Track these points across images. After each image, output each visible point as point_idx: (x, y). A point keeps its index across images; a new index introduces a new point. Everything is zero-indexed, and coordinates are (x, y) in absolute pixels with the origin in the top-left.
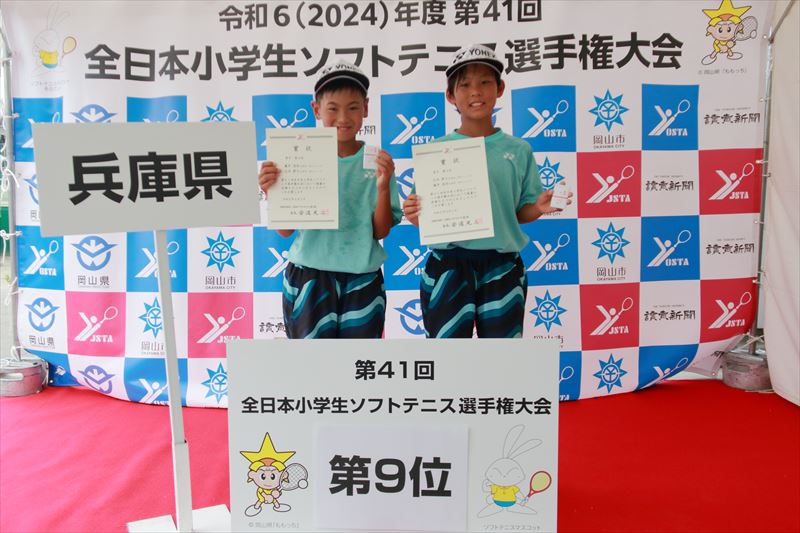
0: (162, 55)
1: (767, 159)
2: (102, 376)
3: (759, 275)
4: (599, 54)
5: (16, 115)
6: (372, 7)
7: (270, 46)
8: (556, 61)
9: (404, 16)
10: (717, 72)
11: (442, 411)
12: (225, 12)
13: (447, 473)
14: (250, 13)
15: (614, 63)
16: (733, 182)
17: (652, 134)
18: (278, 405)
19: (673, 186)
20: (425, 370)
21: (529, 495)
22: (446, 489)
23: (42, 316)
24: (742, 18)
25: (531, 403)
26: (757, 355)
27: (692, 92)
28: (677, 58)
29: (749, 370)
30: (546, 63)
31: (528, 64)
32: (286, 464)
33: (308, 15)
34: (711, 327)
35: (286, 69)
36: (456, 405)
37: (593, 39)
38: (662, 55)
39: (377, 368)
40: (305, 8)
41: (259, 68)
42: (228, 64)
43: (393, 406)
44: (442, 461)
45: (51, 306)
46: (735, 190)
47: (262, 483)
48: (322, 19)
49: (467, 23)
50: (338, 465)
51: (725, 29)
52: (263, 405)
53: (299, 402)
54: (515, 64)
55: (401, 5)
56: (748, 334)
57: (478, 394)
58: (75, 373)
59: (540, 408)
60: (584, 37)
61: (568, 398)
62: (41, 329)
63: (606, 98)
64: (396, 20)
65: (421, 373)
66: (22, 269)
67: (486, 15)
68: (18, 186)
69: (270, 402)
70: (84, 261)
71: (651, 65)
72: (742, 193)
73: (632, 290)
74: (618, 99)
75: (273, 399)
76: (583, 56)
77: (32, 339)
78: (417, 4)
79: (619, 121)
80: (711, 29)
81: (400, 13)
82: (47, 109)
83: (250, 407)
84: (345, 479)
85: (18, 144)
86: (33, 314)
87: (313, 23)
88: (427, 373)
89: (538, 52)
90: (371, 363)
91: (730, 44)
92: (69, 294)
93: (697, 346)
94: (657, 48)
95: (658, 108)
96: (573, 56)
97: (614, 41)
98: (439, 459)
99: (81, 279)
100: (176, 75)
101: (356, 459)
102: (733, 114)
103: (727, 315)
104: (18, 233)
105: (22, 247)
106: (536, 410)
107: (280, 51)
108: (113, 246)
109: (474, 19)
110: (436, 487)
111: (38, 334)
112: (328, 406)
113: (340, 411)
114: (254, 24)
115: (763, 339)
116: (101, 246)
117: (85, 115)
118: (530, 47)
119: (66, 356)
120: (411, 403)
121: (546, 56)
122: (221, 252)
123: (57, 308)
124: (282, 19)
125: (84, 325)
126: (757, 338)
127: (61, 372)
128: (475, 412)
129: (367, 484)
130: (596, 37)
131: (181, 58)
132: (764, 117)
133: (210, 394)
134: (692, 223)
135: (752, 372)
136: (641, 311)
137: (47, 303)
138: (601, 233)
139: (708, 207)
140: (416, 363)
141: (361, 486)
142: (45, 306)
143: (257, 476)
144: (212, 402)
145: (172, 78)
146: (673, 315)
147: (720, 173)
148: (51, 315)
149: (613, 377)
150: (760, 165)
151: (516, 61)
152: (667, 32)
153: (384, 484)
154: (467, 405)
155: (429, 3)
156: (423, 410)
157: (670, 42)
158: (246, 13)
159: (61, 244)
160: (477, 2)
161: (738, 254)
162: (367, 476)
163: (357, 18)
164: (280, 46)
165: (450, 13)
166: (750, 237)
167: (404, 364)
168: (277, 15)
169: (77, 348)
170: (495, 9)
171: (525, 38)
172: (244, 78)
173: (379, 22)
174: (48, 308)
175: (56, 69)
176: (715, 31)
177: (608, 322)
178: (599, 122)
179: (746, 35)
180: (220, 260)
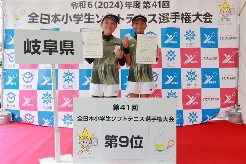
0: (52, 16)
1: (239, 51)
2: (31, 117)
3: (238, 87)
4: (187, 18)
6: (118, 3)
7: (86, 14)
8: (174, 20)
9: (128, 6)
10: (223, 24)
11: (140, 121)
12: (72, 4)
13: (142, 141)
14: (80, 4)
15: (192, 21)
16: (229, 58)
17: (204, 42)
18: (89, 118)
19: (210, 59)
20: (135, 108)
21: (168, 148)
22: (141, 146)
23: (11, 98)
24: (230, 8)
25: (168, 118)
26: (238, 112)
27: (216, 30)
28: (211, 20)
29: (236, 117)
30: (171, 21)
31: (166, 21)
32: (91, 138)
33: (98, 5)
34: (224, 103)
35: (91, 20)
36: (144, 119)
37: (185, 14)
38: (206, 19)
39: (120, 107)
40: (97, 3)
41: (82, 20)
42: (73, 19)
43: (125, 119)
44: (140, 137)
45: (14, 94)
46: (230, 60)
47: (83, 144)
48: (102, 6)
49: (147, 8)
50: (107, 138)
51: (225, 11)
52: (84, 119)
53: (95, 117)
54: (162, 21)
55: (127, 2)
56: (235, 106)
57: (151, 115)
58: (21, 117)
59: (170, 120)
60: (182, 13)
61: (180, 125)
62: (11, 102)
64: (125, 7)
65: (134, 108)
66: (5, 83)
67: (153, 6)
68: (5, 56)
69: (86, 118)
70: (25, 80)
71: (203, 22)
72: (232, 61)
73: (199, 91)
74: (193, 32)
76: (182, 19)
77: (8, 106)
78: (132, 2)
79: (193, 38)
80: (221, 12)
81: (126, 5)
83: (80, 119)
84: (110, 142)
86: (8, 97)
87: (99, 7)
89: (169, 17)
90: (118, 105)
91: (227, 16)
92: (20, 91)
93: (220, 109)
94: (205, 17)
95: (205, 35)
96: (179, 19)
97: (192, 14)
99: (24, 86)
101: (113, 136)
102: (228, 37)
104: (5, 72)
105: (5, 76)
107: (89, 15)
109: (149, 7)
110: (138, 145)
111: (9, 104)
112: (104, 119)
113: (108, 121)
114: (81, 7)
115: (240, 107)
116: (30, 75)
118: (166, 15)
119: (19, 111)
120: (130, 118)
121: (171, 18)
123: (16, 95)
124: (90, 6)
125: (25, 101)
126: (238, 107)
127: (16, 117)
128: (150, 121)
129: (116, 144)
130: (186, 13)
132: (237, 38)
133: (65, 123)
134: (217, 70)
135: (237, 117)
136: (202, 98)
137: (13, 94)
138: (188, 73)
139: (222, 65)
140: (132, 105)
143: (82, 142)
145: (55, 23)
146: (212, 99)
147: (225, 55)
148: (14, 98)
149: (194, 118)
150: (237, 53)
151: (162, 20)
152: (207, 12)
153: (122, 144)
154: (148, 119)
155: (135, 2)
156: (134, 120)
157: (208, 15)
158: (79, 4)
159: (18, 75)
160: (150, 2)
161: (231, 80)
162: (116, 142)
163: (113, 6)
164: (89, 14)
165: (142, 5)
166: (235, 75)
167: (128, 105)
168: (88, 4)
169: (23, 108)
170: (156, 4)
171: (165, 13)
172: (78, 23)
173: (120, 7)
174: (13, 95)
175: (19, 20)
176: (222, 12)
177: (191, 101)
178: (187, 39)
179: (231, 13)
180: (68, 80)
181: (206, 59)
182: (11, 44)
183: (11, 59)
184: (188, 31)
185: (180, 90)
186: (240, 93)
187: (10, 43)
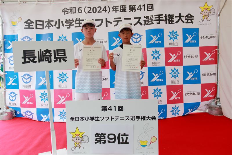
0: (46, 22)
1: (219, 49)
2: (30, 113)
3: (217, 82)
4: (170, 19)
5: (5, 40)
6: (105, 7)
7: (77, 19)
8: (158, 22)
9: (115, 10)
10: (204, 24)
11: (126, 120)
12: (64, 10)
13: (127, 137)
14: (71, 10)
15: (174, 22)
16: (209, 55)
17: (186, 42)
18: (80, 119)
19: (192, 57)
20: (121, 108)
21: (151, 143)
22: (127, 142)
23: (13, 97)
24: (210, 9)
25: (150, 117)
26: (218, 105)
27: (197, 30)
28: (192, 20)
30: (155, 22)
31: (150, 23)
32: (83, 136)
33: (87, 10)
34: (204, 97)
36: (129, 118)
37: (168, 16)
38: (188, 20)
39: (107, 108)
40: (86, 8)
41: (73, 25)
42: (65, 24)
43: (112, 119)
46: (210, 58)
47: (76, 141)
48: (91, 11)
49: (132, 12)
50: (97, 136)
51: (206, 12)
52: (76, 119)
53: (86, 118)
54: (146, 23)
56: (215, 99)
57: (136, 115)
58: (22, 113)
59: (153, 119)
60: (166, 15)
61: (163, 118)
62: (12, 100)
63: (172, 32)
64: (112, 11)
66: (7, 84)
67: (138, 9)
68: (6, 60)
69: (78, 118)
70: (24, 81)
71: (185, 23)
72: (212, 59)
73: (181, 87)
74: (176, 32)
75: (79, 117)
76: (166, 20)
77: (10, 103)
78: (118, 6)
79: (176, 38)
80: (202, 12)
81: (113, 9)
82: (14, 38)
83: (72, 120)
84: (99, 139)
86: (10, 96)
87: (89, 12)
88: (121, 109)
89: (153, 19)
90: (106, 107)
91: (207, 16)
92: (20, 90)
93: (200, 102)
94: (187, 18)
95: (187, 35)
96: (163, 20)
97: (174, 16)
98: (125, 133)
99: (23, 86)
100: (50, 27)
101: (102, 134)
102: (209, 36)
103: (208, 94)
104: (6, 73)
105: (7, 77)
108: (32, 76)
109: (134, 10)
110: (124, 141)
111: (12, 102)
112: (94, 119)
113: (97, 120)
114: (72, 12)
115: (219, 100)
116: (29, 76)
117: (24, 39)
118: (150, 18)
119: (20, 108)
120: (117, 118)
121: (155, 20)
122: (63, 77)
123: (17, 95)
124: (80, 11)
125: (25, 99)
126: (217, 100)
127: (18, 113)
128: (135, 120)
129: (105, 141)
130: (169, 15)
131: (51, 22)
132: (217, 37)
133: (61, 118)
134: (198, 67)
135: (216, 110)
136: (184, 93)
137: (14, 93)
138: (172, 70)
139: (202, 63)
140: (118, 106)
142: (14, 94)
144: (61, 121)
145: (49, 28)
146: (194, 94)
147: (206, 53)
148: (15, 96)
149: (176, 112)
150: (217, 51)
151: (147, 22)
152: (189, 13)
153: (110, 141)
154: (133, 118)
155: (121, 6)
156: (120, 120)
157: (190, 16)
158: (70, 10)
159: (18, 76)
160: (135, 6)
161: (211, 76)
162: (105, 139)
163: (101, 10)
164: (79, 19)
165: (127, 9)
166: (215, 71)
167: (115, 107)
168: (78, 10)
169: (23, 106)
170: (140, 7)
171: (149, 15)
172: (69, 28)
173: (108, 12)
175: (16, 26)
176: (203, 13)
177: (174, 96)
178: (171, 39)
179: (212, 14)
180: (63, 80)
181: (188, 57)
183: (11, 62)
185: (165, 87)
186: (219, 88)
187: (9, 48)
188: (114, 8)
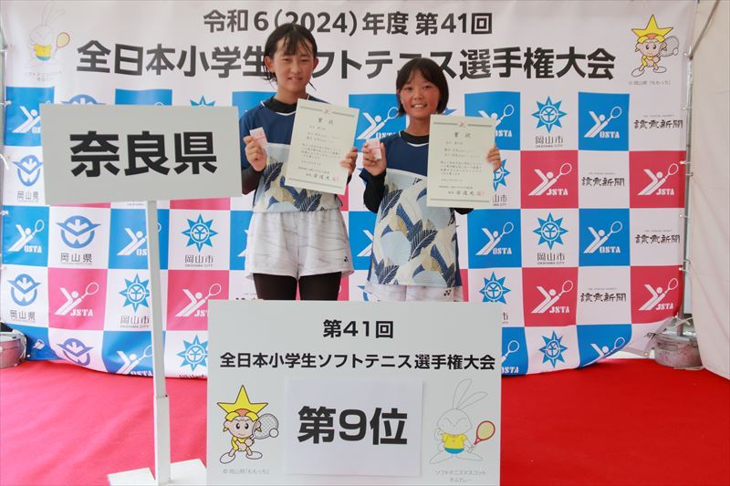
0: (149, 52)
1: (689, 161)
2: (81, 348)
3: (685, 263)
4: (542, 63)
6: (342, 16)
7: (250, 48)
8: (504, 70)
9: (371, 25)
10: (645, 83)
11: (400, 367)
12: (209, 16)
13: (403, 422)
14: (232, 18)
15: (554, 73)
16: (660, 180)
17: (587, 136)
18: (253, 360)
19: (606, 182)
20: (385, 329)
21: (476, 443)
22: (402, 437)
23: (25, 292)
24: (665, 37)
25: (477, 359)
26: (685, 336)
27: (623, 100)
28: (610, 69)
29: (677, 349)
30: (495, 72)
31: (480, 72)
32: (260, 415)
34: (642, 309)
36: (412, 361)
37: (536, 52)
38: (596, 67)
39: (343, 327)
40: (282, 16)
41: (239, 67)
42: (211, 62)
43: (356, 362)
44: (399, 412)
45: (33, 281)
46: (661, 187)
47: (236, 431)
49: (427, 34)
50: (306, 415)
51: (651, 46)
52: (240, 360)
53: (272, 357)
54: (469, 71)
55: (368, 15)
56: (676, 317)
57: (432, 351)
58: (54, 346)
59: (485, 364)
60: (529, 49)
62: (23, 303)
63: (547, 104)
64: (364, 29)
65: (382, 332)
66: (6, 247)
67: (443, 27)
68: (7, 168)
69: (246, 357)
70: (68, 239)
71: (587, 76)
72: (668, 190)
73: (572, 274)
74: (558, 105)
75: (249, 355)
76: (527, 66)
77: (13, 313)
78: (383, 15)
79: (558, 124)
80: (639, 46)
81: (368, 23)
82: (38, 97)
83: (228, 362)
84: (312, 428)
85: (9, 129)
86: (15, 289)
88: (387, 332)
89: (488, 62)
90: (337, 323)
91: (656, 59)
92: (51, 270)
93: (630, 325)
94: (592, 61)
95: (592, 113)
96: (519, 66)
97: (555, 54)
98: (396, 409)
99: (64, 256)
100: (162, 71)
101: (323, 409)
102: (659, 120)
103: (656, 300)
104: (5, 213)
105: (7, 225)
106: (482, 366)
107: (259, 53)
108: (96, 226)
109: (433, 30)
110: (393, 436)
111: (19, 309)
112: (298, 361)
113: (309, 366)
114: (236, 27)
115: (691, 321)
116: (86, 225)
118: (481, 56)
119: (46, 329)
120: (372, 359)
121: (495, 66)
122: (200, 233)
123: (38, 284)
124: (261, 24)
125: (65, 300)
126: (685, 321)
127: (39, 346)
128: (428, 368)
129: (331, 433)
130: (539, 50)
131: (167, 55)
132: (685, 124)
133: (185, 364)
134: (623, 215)
135: (680, 351)
136: (578, 292)
137: (29, 278)
138: (541, 222)
139: (637, 201)
140: (378, 323)
141: (327, 435)
142: (28, 282)
143: (232, 426)
145: (159, 73)
146: (607, 297)
147: (648, 171)
148: (33, 290)
149: (555, 352)
150: (684, 165)
151: (470, 68)
152: (601, 47)
153: (347, 433)
154: (422, 361)
155: (393, 14)
156: (383, 365)
157: (603, 56)
158: (229, 17)
159: (47, 224)
160: (437, 15)
161: (665, 244)
162: (332, 426)
163: (329, 26)
165: (412, 24)
166: (677, 230)
167: (367, 323)
168: (256, 20)
169: (57, 322)
170: (452, 22)
171: (478, 48)
172: (226, 75)
173: (349, 30)
174: (30, 284)
175: (49, 61)
176: (643, 47)
177: (549, 302)
178: (540, 124)
179: (669, 52)
180: (199, 240)
181: (592, 183)
182: (24, 131)
183: (26, 177)
184: (544, 103)
185: (518, 271)
186: (691, 282)
187: (22, 129)
188: (370, 19)
